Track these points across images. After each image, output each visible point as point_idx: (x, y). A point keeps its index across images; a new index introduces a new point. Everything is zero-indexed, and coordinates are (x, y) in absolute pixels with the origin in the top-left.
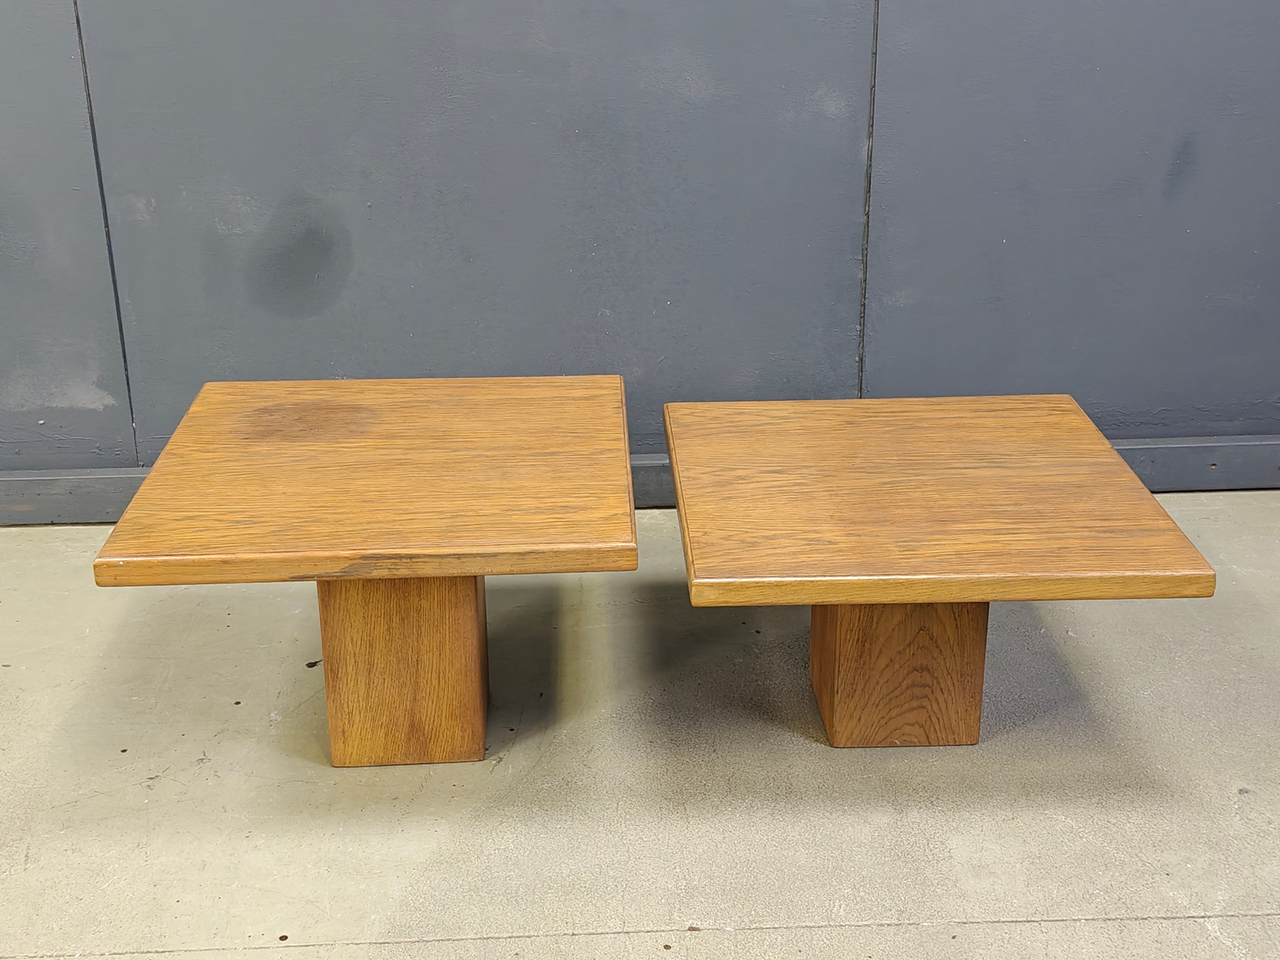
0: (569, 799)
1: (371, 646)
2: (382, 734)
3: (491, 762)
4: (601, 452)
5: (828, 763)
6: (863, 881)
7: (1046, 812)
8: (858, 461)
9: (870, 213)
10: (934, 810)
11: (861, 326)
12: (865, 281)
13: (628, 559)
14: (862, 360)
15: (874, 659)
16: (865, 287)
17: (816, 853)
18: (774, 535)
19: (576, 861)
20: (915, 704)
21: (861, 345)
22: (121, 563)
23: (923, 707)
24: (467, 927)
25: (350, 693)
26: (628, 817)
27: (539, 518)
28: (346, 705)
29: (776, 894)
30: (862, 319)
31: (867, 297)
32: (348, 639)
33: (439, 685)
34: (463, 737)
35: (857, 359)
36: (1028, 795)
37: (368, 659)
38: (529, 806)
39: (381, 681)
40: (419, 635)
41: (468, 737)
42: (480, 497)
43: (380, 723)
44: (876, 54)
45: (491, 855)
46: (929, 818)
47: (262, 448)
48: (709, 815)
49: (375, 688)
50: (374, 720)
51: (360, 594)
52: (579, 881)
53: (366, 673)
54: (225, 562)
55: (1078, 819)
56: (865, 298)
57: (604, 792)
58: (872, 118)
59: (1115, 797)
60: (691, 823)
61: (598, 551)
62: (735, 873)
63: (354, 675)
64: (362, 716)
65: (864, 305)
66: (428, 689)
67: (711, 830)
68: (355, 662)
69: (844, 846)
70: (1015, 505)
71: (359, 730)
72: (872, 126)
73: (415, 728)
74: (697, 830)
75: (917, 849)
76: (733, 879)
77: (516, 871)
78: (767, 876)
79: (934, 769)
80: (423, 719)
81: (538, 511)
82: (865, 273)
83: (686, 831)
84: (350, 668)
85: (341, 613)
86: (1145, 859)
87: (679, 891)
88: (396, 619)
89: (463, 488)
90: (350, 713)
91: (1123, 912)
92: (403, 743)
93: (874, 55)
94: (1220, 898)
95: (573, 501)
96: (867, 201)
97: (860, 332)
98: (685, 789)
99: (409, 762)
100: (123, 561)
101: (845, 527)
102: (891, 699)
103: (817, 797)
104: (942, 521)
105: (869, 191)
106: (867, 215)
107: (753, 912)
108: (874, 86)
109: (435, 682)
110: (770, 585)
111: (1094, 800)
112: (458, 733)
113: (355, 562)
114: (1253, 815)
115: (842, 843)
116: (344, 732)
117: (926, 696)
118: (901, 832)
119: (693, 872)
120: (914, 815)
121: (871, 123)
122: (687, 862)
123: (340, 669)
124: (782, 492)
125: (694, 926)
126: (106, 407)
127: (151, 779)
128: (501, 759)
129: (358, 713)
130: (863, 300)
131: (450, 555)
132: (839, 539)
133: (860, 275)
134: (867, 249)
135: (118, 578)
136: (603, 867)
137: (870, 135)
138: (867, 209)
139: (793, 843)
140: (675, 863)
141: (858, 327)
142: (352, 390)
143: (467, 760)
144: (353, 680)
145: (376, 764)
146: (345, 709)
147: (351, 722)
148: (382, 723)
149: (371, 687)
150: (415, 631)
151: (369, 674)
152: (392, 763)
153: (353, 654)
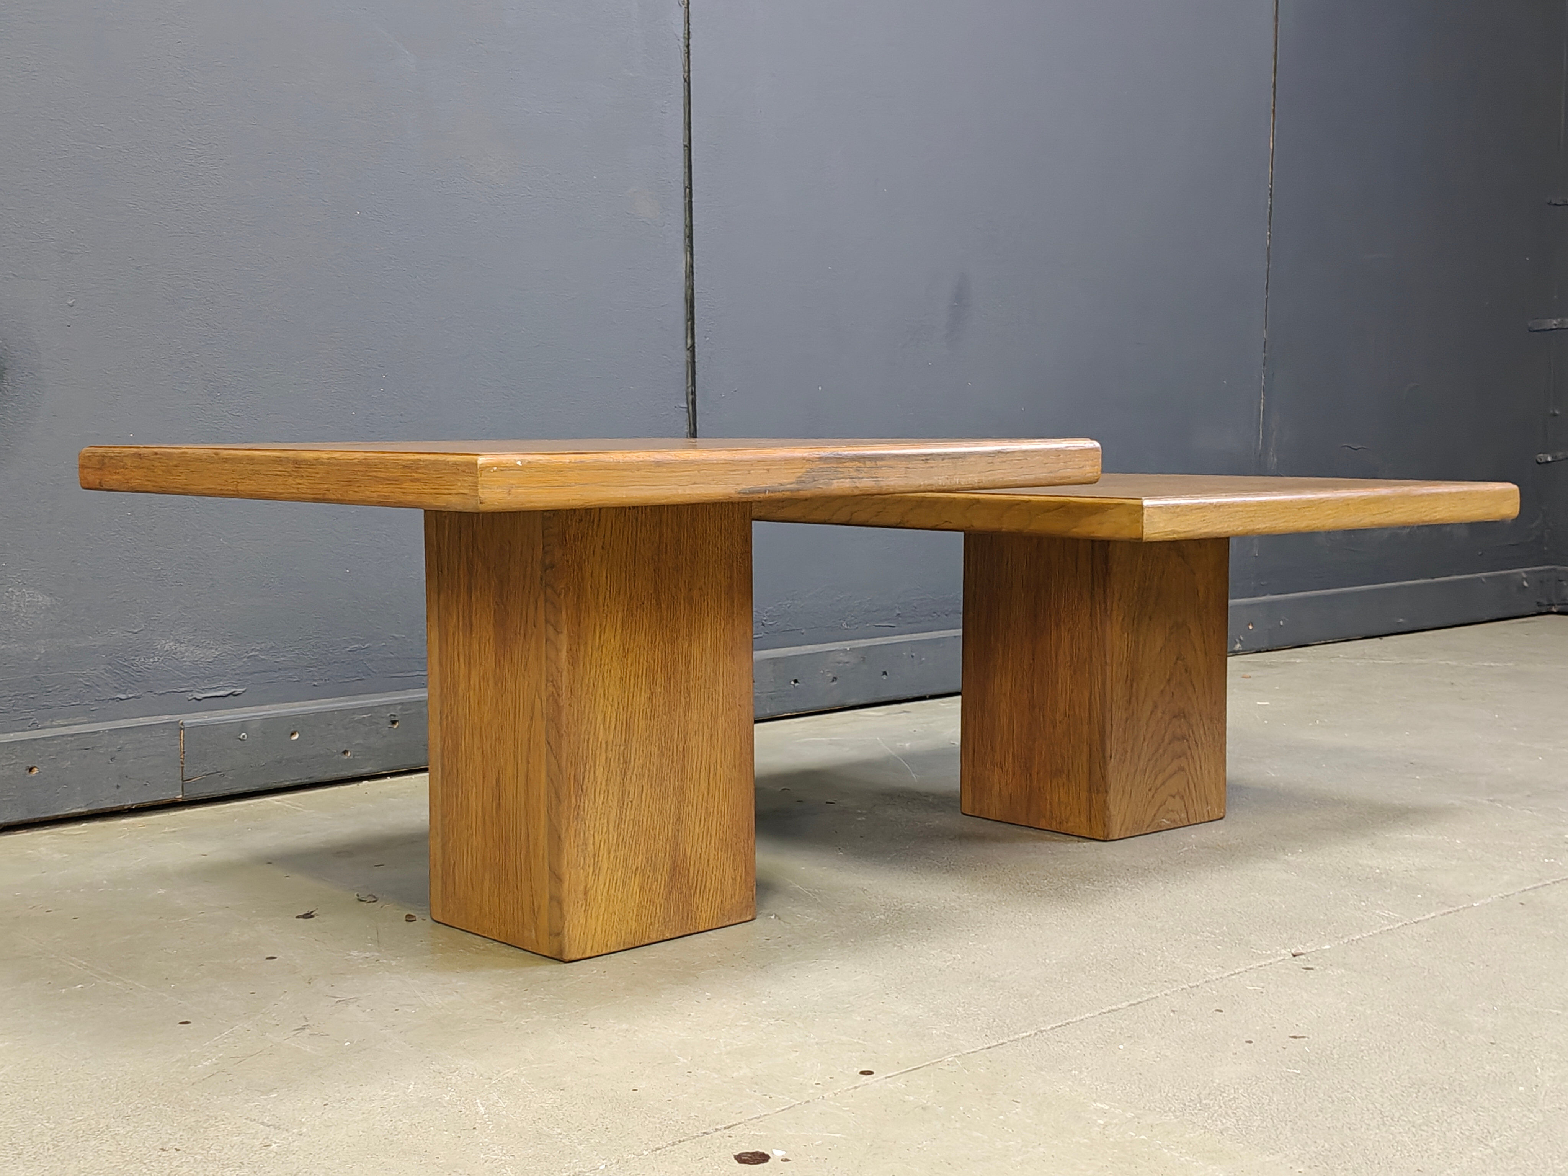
1: (628, 728)
2: (637, 888)
9: (693, 347)
13: (1092, 463)
15: (1140, 704)
20: (1175, 765)
22: (519, 463)
23: (1183, 769)
25: (598, 817)
32: (600, 718)
33: (708, 790)
37: (624, 752)
39: (638, 790)
40: (688, 705)
41: (741, 877)
43: (634, 868)
49: (630, 803)
50: (626, 865)
51: (618, 638)
53: (619, 779)
63: (604, 783)
64: (612, 857)
66: (695, 798)
68: (607, 757)
71: (607, 884)
73: (677, 871)
80: (687, 853)
84: (599, 771)
85: (592, 674)
88: (660, 679)
90: (596, 855)
92: (662, 902)
99: (668, 936)
100: (522, 461)
102: (1157, 760)
109: (704, 785)
112: (729, 872)
113: (813, 466)
116: (586, 892)
117: (1184, 754)
123: (588, 774)
129: (606, 854)
131: (917, 455)
134: (690, 394)
135: (513, 491)
143: (737, 921)
144: (602, 792)
145: (626, 947)
146: (590, 848)
147: (597, 871)
148: (637, 869)
149: (625, 803)
150: (682, 699)
151: (623, 780)
152: (647, 941)
153: (604, 745)
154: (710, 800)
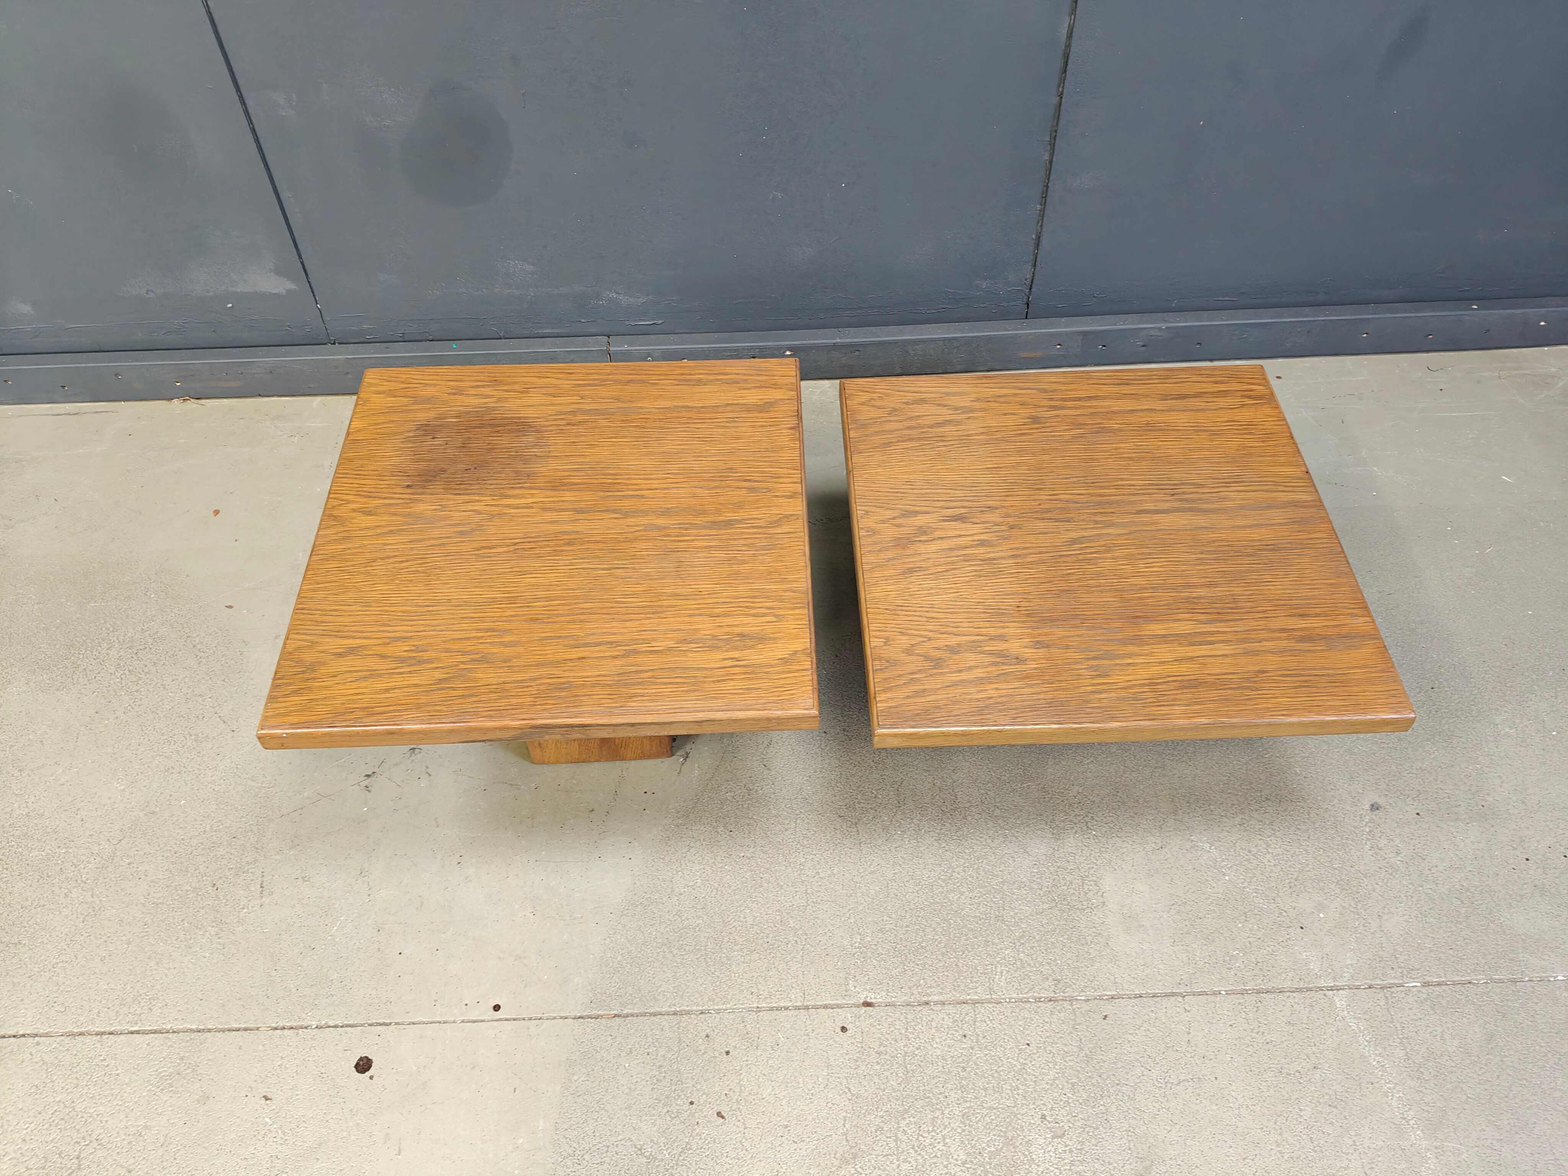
0: (750, 815)
2: (576, 746)
3: (678, 759)
4: (778, 523)
5: (990, 766)
6: (1022, 937)
7: (1193, 837)
8: (1044, 496)
9: (1065, 95)
10: (1088, 836)
11: (1041, 207)
12: (1051, 162)
14: (1039, 237)
16: (1051, 170)
17: (979, 898)
18: (959, 645)
19: (759, 905)
21: (1040, 224)
22: (285, 735)
24: (661, 997)
26: (806, 842)
27: (715, 659)
29: (943, 954)
30: (1044, 201)
34: (651, 746)
35: (1034, 236)
36: (1175, 813)
38: (714, 824)
42: (653, 613)
45: (681, 894)
46: (1084, 848)
47: (425, 507)
48: (880, 841)
52: (762, 934)
55: (1222, 848)
56: (1048, 181)
57: (783, 806)
59: (1256, 815)
60: (864, 852)
61: (778, 718)
62: (904, 925)
65: (1047, 186)
67: (883, 863)
69: (1005, 888)
70: (1209, 585)
74: (869, 863)
75: (1072, 891)
76: (904, 934)
77: (705, 917)
78: (934, 929)
79: (1089, 775)
81: (714, 644)
82: (1052, 155)
83: (859, 863)
86: (1281, 906)
87: (854, 951)
89: (634, 595)
91: (1259, 981)
92: (597, 751)
94: (1349, 962)
95: (750, 625)
96: (1062, 81)
97: (1040, 211)
98: (859, 803)
99: (603, 760)
101: (1033, 628)
103: (980, 816)
104: (1135, 619)
105: (1067, 70)
106: (1061, 96)
107: (922, 982)
110: (956, 734)
111: (1237, 820)
114: (1383, 842)
115: (1003, 883)
118: (1058, 867)
119: (866, 924)
120: (1071, 842)
122: (860, 908)
124: (967, 559)
125: (868, 1000)
126: (288, 291)
127: (368, 776)
128: (687, 754)
130: (1047, 183)
131: (623, 724)
132: (1029, 652)
133: (1047, 157)
136: (784, 914)
138: (1061, 89)
139: (958, 882)
140: (849, 910)
141: (1039, 207)
142: (516, 387)
143: (656, 757)
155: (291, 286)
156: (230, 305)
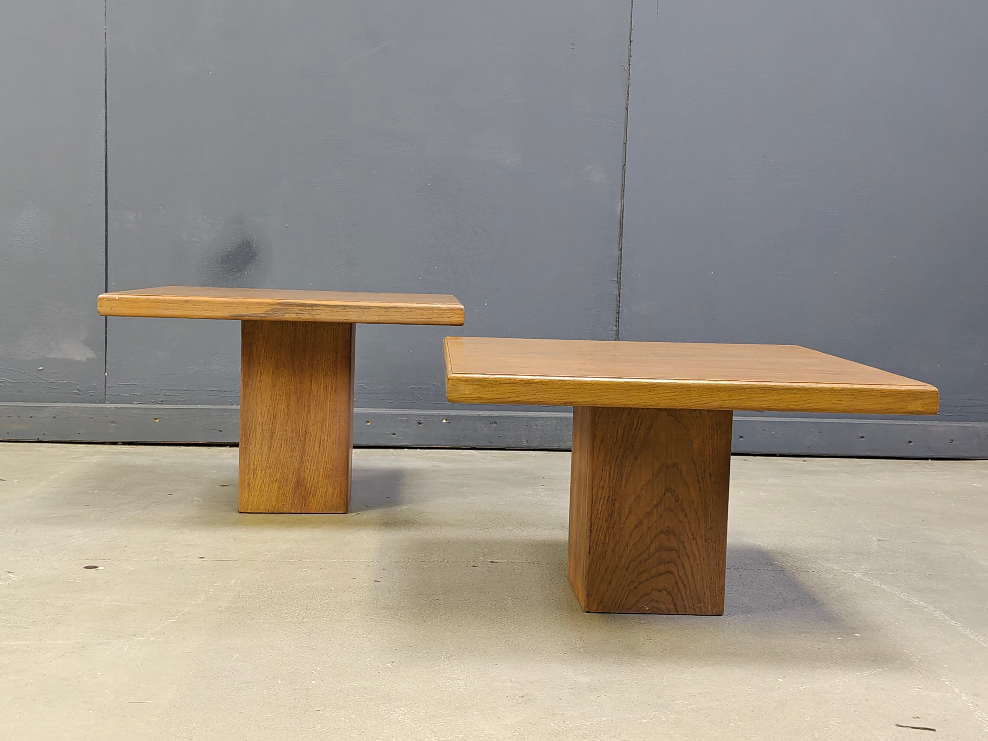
1: (274, 417)
2: (276, 488)
9: (622, 248)
11: (616, 327)
12: (619, 296)
13: (458, 316)
16: (619, 299)
22: (117, 298)
25: (256, 454)
28: (252, 463)
30: (617, 322)
31: (620, 305)
32: (259, 412)
33: (319, 451)
34: (333, 494)
37: (272, 428)
39: (279, 445)
40: (309, 412)
43: (275, 479)
44: (626, 144)
49: (274, 451)
50: (271, 476)
51: (270, 378)
53: (269, 439)
54: (187, 302)
56: (619, 308)
58: (623, 185)
61: (438, 309)
63: (260, 440)
64: (263, 472)
66: (311, 454)
68: (262, 429)
71: (260, 484)
72: (624, 191)
73: (299, 484)
80: (306, 478)
82: (619, 289)
85: (256, 392)
88: (293, 398)
92: (290, 496)
93: (625, 145)
96: (620, 241)
97: (616, 331)
99: (293, 511)
100: (118, 297)
105: (622, 233)
106: (621, 250)
108: (625, 165)
109: (317, 448)
112: (330, 490)
113: (274, 307)
116: (249, 485)
121: (623, 189)
123: (251, 434)
125: (494, 561)
126: (88, 360)
129: (260, 469)
130: (618, 308)
131: (338, 306)
133: (616, 292)
134: (620, 274)
135: (113, 309)
137: (623, 196)
138: (620, 246)
141: (615, 329)
143: (335, 512)
144: (259, 443)
145: (269, 512)
146: (252, 466)
147: (255, 477)
148: (277, 479)
149: (272, 450)
150: (306, 409)
151: (271, 439)
152: (281, 512)
153: (261, 424)
154: (320, 456)
155: (91, 355)
156: (41, 368)
